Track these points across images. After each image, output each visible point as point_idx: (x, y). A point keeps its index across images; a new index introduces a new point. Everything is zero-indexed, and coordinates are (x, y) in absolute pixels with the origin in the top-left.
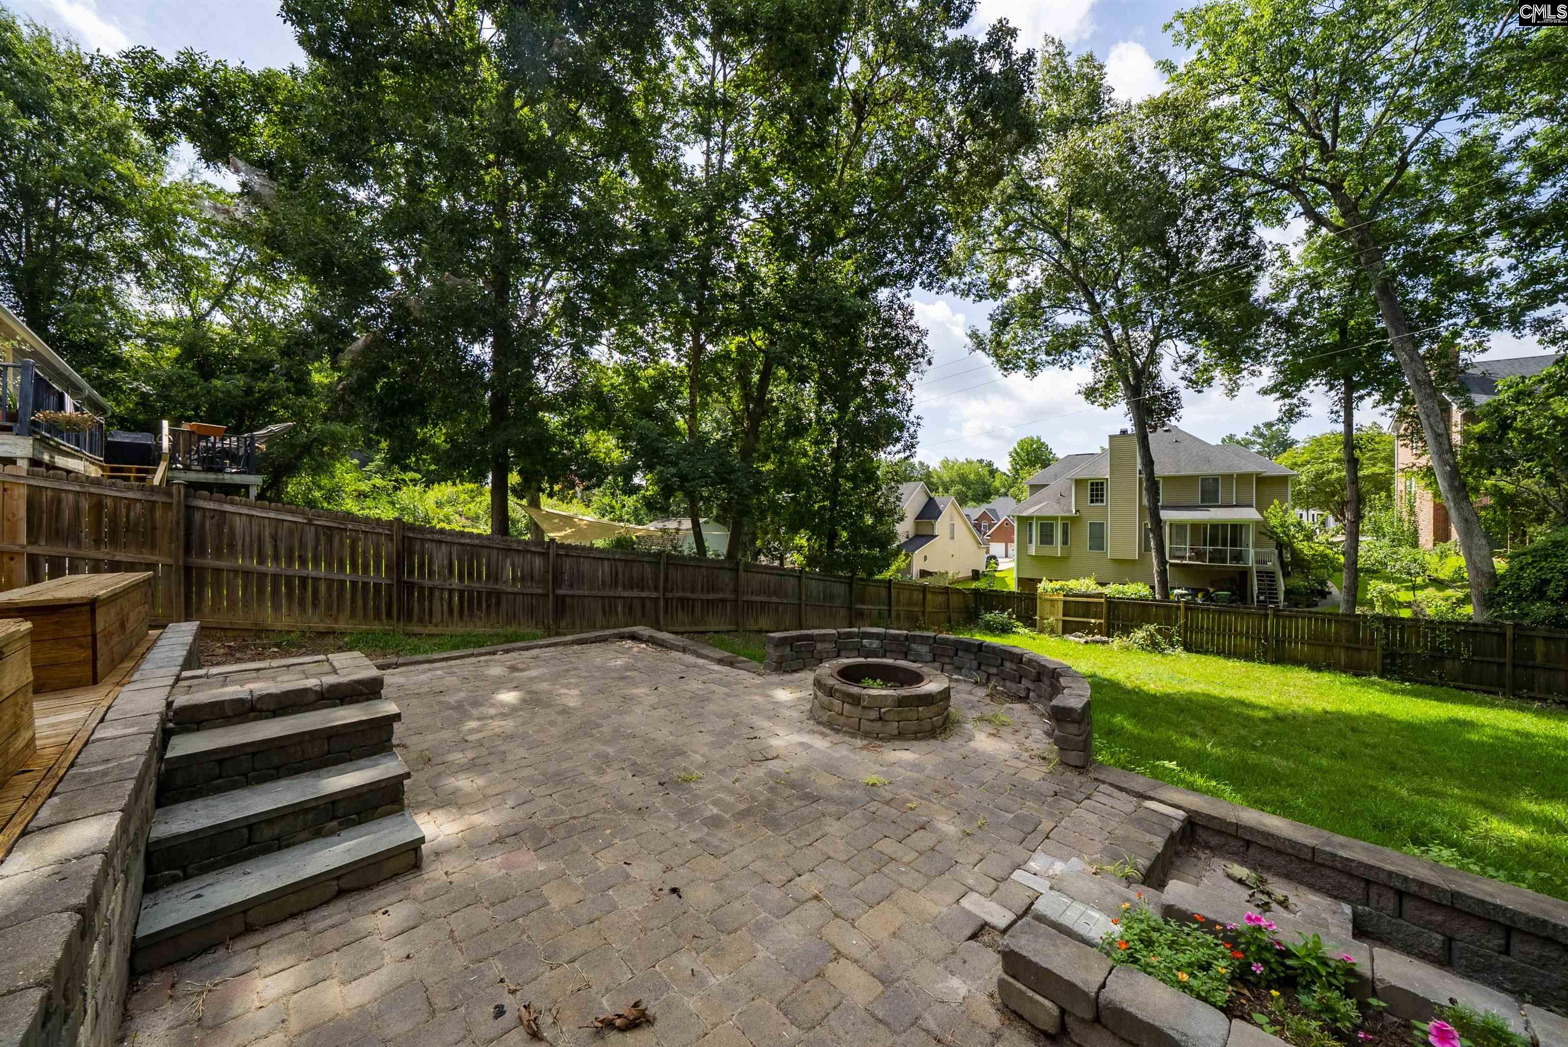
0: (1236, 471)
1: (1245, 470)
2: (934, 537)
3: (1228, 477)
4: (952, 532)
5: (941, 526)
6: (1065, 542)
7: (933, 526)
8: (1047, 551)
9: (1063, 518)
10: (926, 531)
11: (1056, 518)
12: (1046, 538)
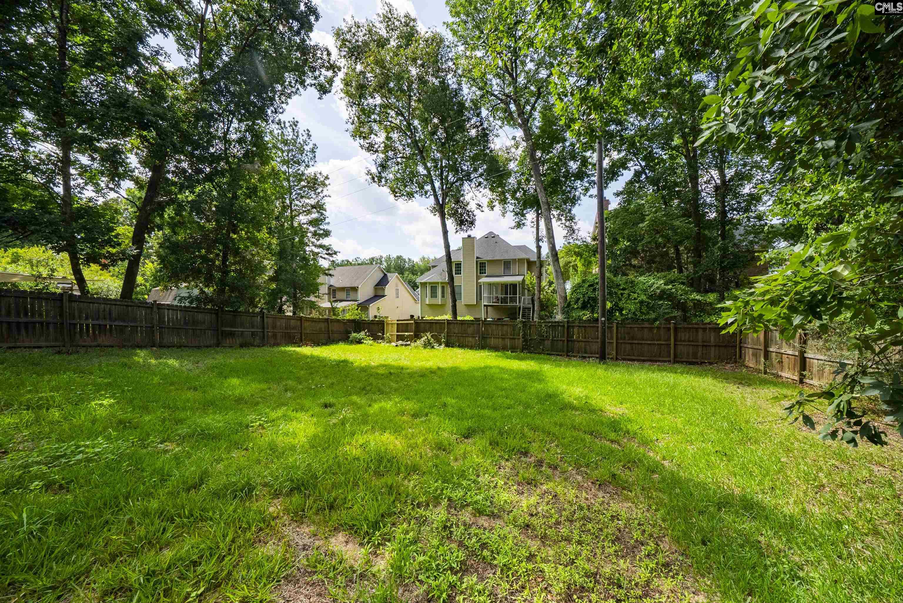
0: (518, 257)
1: (521, 257)
2: (384, 296)
3: (514, 260)
4: (397, 294)
5: (389, 290)
6: (443, 296)
7: (384, 290)
8: (434, 301)
9: (442, 283)
10: (380, 293)
11: (438, 283)
12: (434, 294)
